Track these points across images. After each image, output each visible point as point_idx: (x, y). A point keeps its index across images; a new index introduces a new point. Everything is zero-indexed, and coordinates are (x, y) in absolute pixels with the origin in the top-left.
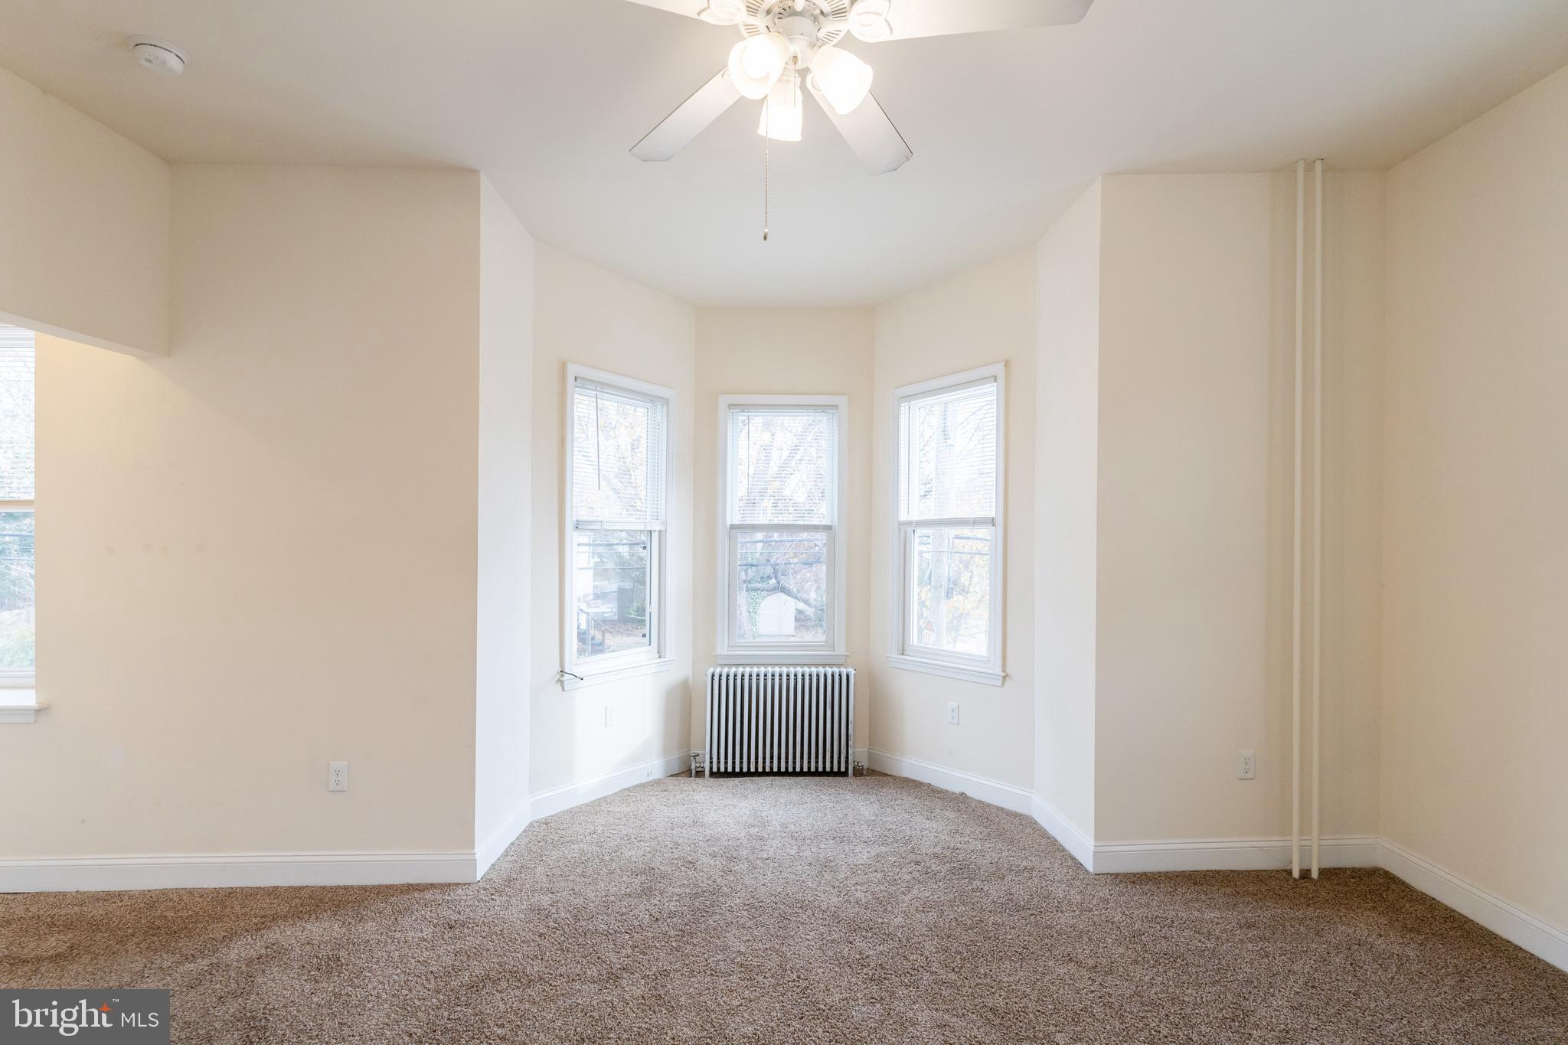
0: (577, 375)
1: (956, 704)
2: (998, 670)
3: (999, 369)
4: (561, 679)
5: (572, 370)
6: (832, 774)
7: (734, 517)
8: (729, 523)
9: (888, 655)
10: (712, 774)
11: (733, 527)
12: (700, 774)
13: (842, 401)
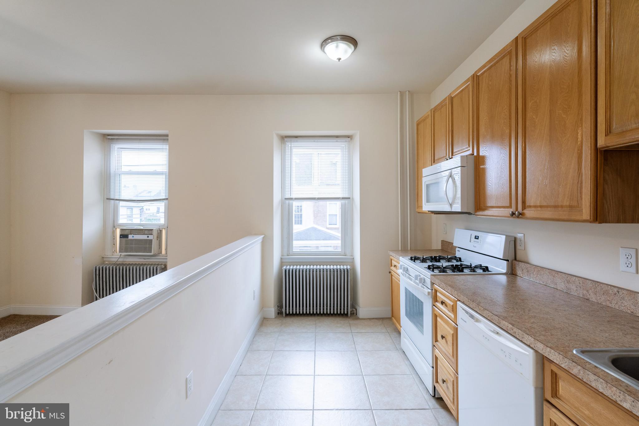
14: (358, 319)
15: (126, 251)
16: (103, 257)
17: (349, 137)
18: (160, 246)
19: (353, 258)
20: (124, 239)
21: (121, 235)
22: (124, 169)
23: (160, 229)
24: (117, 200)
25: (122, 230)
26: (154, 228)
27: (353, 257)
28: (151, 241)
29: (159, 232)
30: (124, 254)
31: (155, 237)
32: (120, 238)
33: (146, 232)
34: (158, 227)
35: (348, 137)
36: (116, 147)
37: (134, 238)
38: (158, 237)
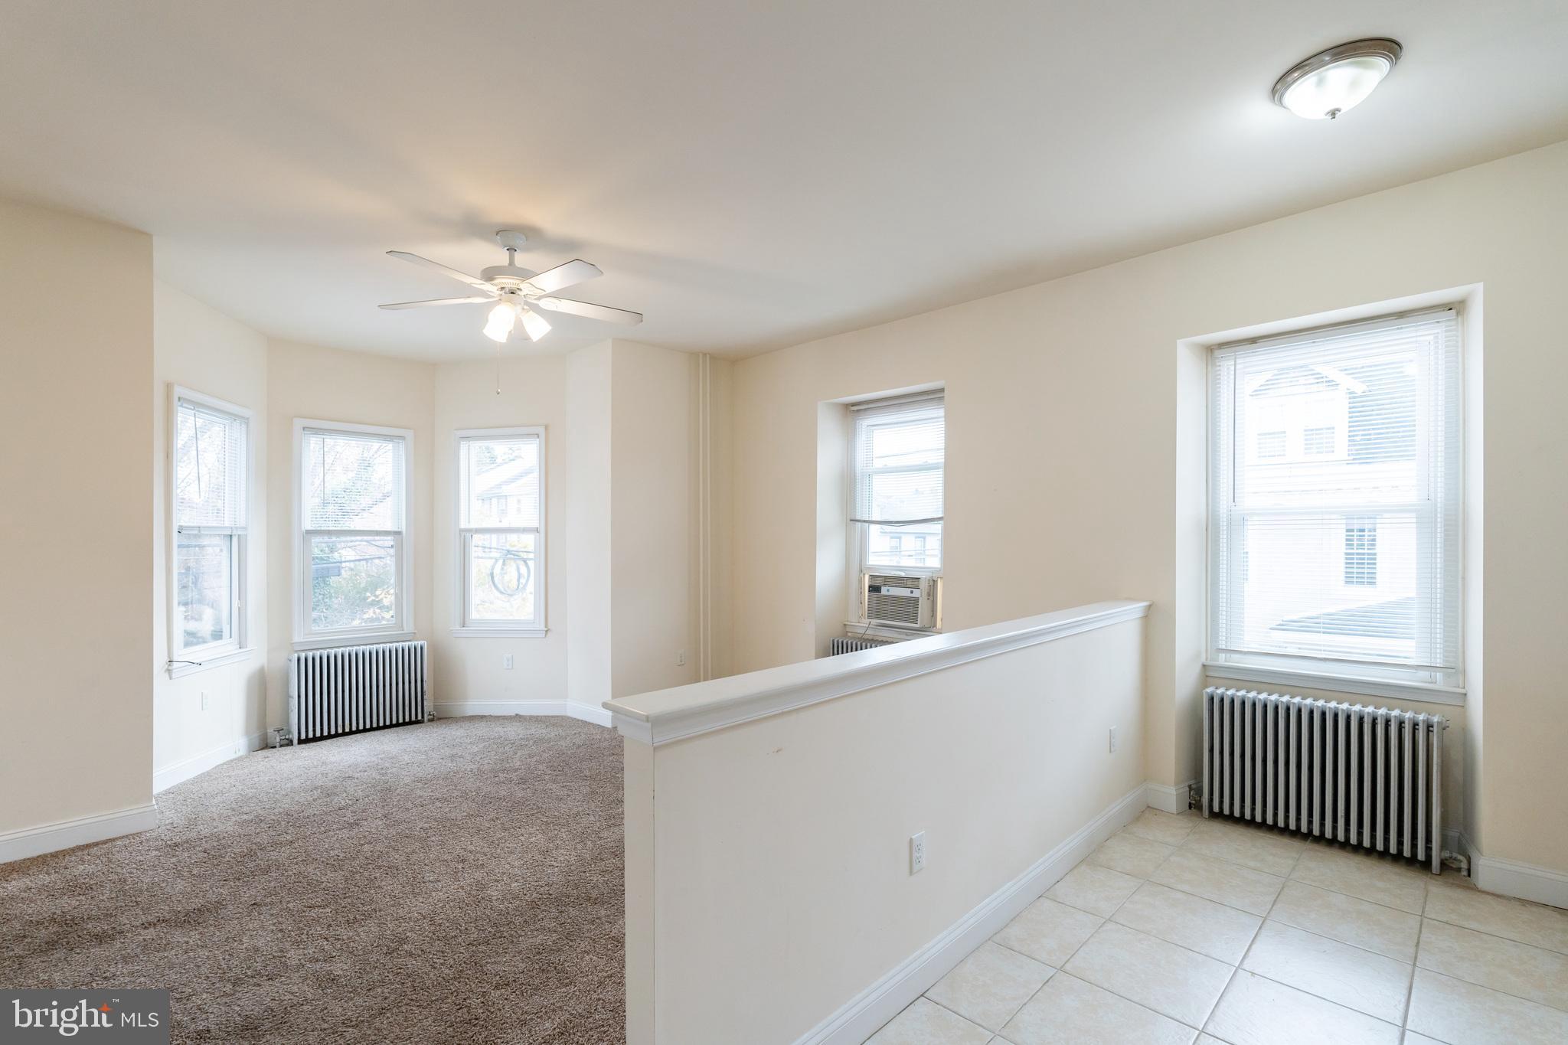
0: (181, 396)
1: (510, 655)
2: (542, 627)
3: (541, 430)
4: (170, 668)
5: (178, 391)
6: (411, 723)
7: (308, 525)
8: (303, 529)
9: (451, 628)
10: (300, 742)
11: (308, 532)
12: (290, 743)
13: (409, 434)
14: (1472, 889)
15: (878, 617)
16: (845, 625)
17: (1456, 308)
18: (933, 611)
19: (1465, 694)
20: (875, 594)
21: (870, 587)
22: (878, 464)
23: (935, 579)
24: (865, 521)
25: (872, 577)
26: (923, 575)
27: (1463, 691)
28: (917, 600)
29: (931, 583)
30: (875, 621)
31: (925, 594)
32: (869, 591)
33: (909, 583)
34: (930, 574)
35: (1449, 307)
36: (865, 423)
37: (889, 593)
38: (929, 595)
